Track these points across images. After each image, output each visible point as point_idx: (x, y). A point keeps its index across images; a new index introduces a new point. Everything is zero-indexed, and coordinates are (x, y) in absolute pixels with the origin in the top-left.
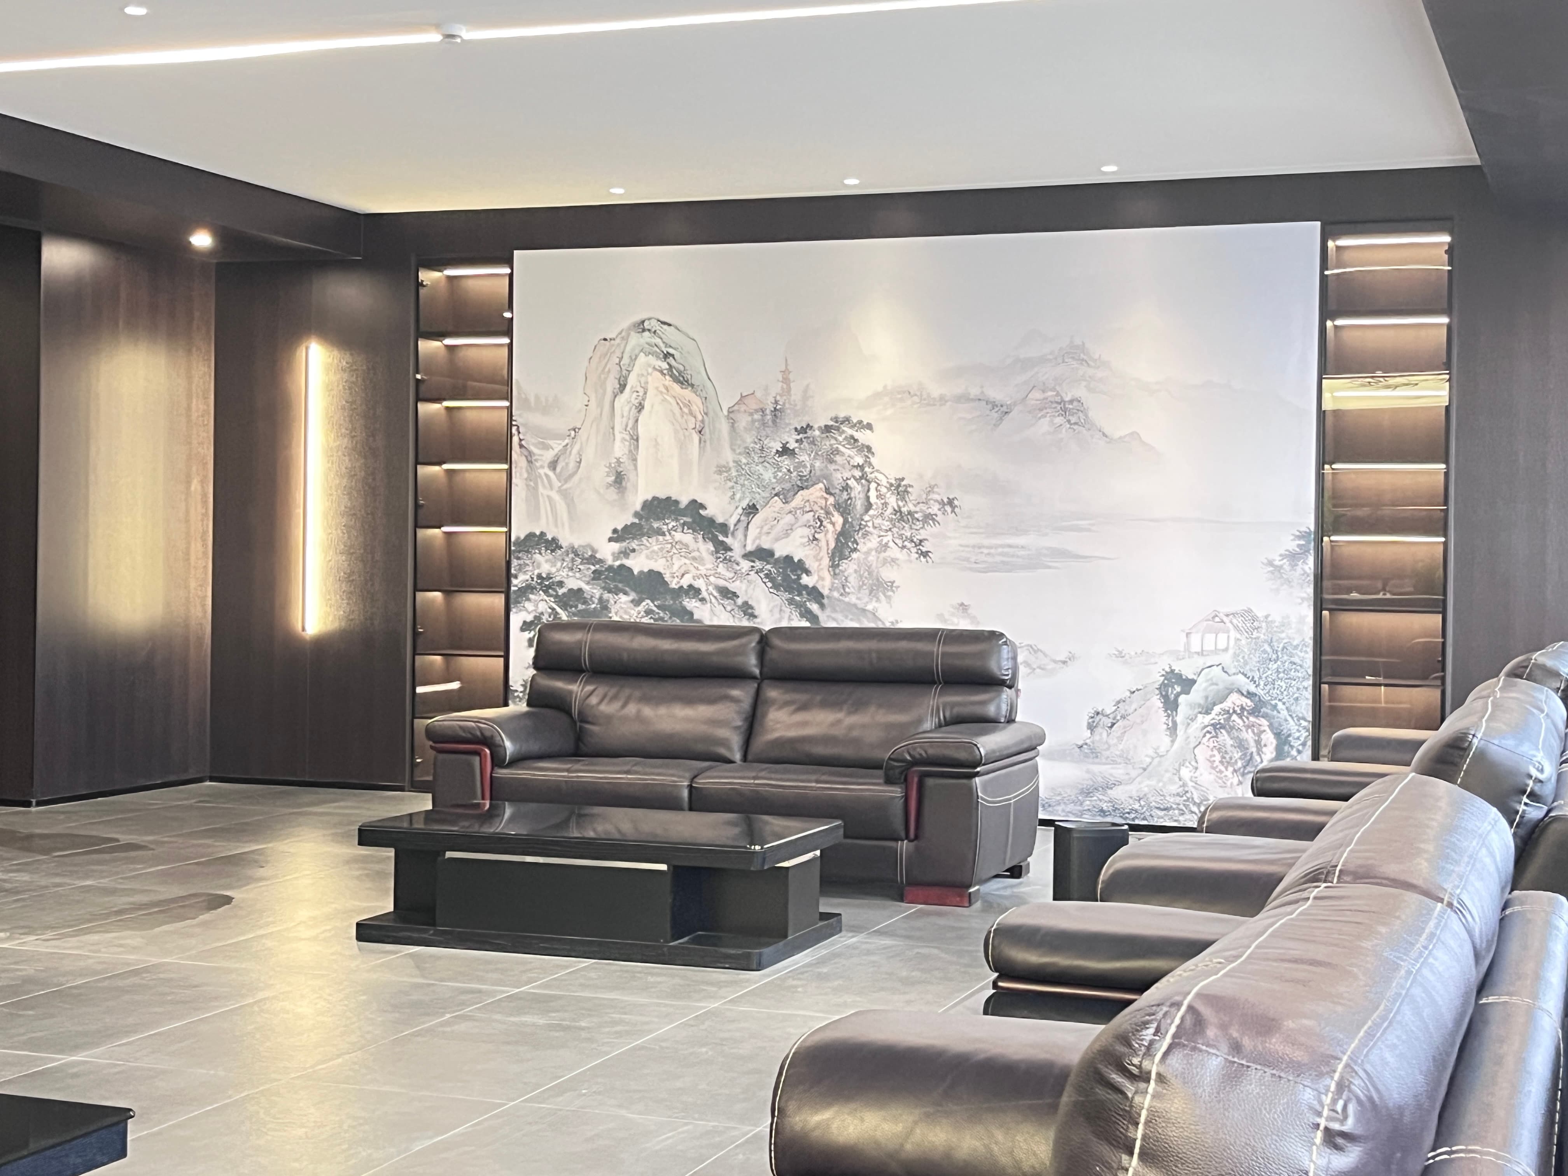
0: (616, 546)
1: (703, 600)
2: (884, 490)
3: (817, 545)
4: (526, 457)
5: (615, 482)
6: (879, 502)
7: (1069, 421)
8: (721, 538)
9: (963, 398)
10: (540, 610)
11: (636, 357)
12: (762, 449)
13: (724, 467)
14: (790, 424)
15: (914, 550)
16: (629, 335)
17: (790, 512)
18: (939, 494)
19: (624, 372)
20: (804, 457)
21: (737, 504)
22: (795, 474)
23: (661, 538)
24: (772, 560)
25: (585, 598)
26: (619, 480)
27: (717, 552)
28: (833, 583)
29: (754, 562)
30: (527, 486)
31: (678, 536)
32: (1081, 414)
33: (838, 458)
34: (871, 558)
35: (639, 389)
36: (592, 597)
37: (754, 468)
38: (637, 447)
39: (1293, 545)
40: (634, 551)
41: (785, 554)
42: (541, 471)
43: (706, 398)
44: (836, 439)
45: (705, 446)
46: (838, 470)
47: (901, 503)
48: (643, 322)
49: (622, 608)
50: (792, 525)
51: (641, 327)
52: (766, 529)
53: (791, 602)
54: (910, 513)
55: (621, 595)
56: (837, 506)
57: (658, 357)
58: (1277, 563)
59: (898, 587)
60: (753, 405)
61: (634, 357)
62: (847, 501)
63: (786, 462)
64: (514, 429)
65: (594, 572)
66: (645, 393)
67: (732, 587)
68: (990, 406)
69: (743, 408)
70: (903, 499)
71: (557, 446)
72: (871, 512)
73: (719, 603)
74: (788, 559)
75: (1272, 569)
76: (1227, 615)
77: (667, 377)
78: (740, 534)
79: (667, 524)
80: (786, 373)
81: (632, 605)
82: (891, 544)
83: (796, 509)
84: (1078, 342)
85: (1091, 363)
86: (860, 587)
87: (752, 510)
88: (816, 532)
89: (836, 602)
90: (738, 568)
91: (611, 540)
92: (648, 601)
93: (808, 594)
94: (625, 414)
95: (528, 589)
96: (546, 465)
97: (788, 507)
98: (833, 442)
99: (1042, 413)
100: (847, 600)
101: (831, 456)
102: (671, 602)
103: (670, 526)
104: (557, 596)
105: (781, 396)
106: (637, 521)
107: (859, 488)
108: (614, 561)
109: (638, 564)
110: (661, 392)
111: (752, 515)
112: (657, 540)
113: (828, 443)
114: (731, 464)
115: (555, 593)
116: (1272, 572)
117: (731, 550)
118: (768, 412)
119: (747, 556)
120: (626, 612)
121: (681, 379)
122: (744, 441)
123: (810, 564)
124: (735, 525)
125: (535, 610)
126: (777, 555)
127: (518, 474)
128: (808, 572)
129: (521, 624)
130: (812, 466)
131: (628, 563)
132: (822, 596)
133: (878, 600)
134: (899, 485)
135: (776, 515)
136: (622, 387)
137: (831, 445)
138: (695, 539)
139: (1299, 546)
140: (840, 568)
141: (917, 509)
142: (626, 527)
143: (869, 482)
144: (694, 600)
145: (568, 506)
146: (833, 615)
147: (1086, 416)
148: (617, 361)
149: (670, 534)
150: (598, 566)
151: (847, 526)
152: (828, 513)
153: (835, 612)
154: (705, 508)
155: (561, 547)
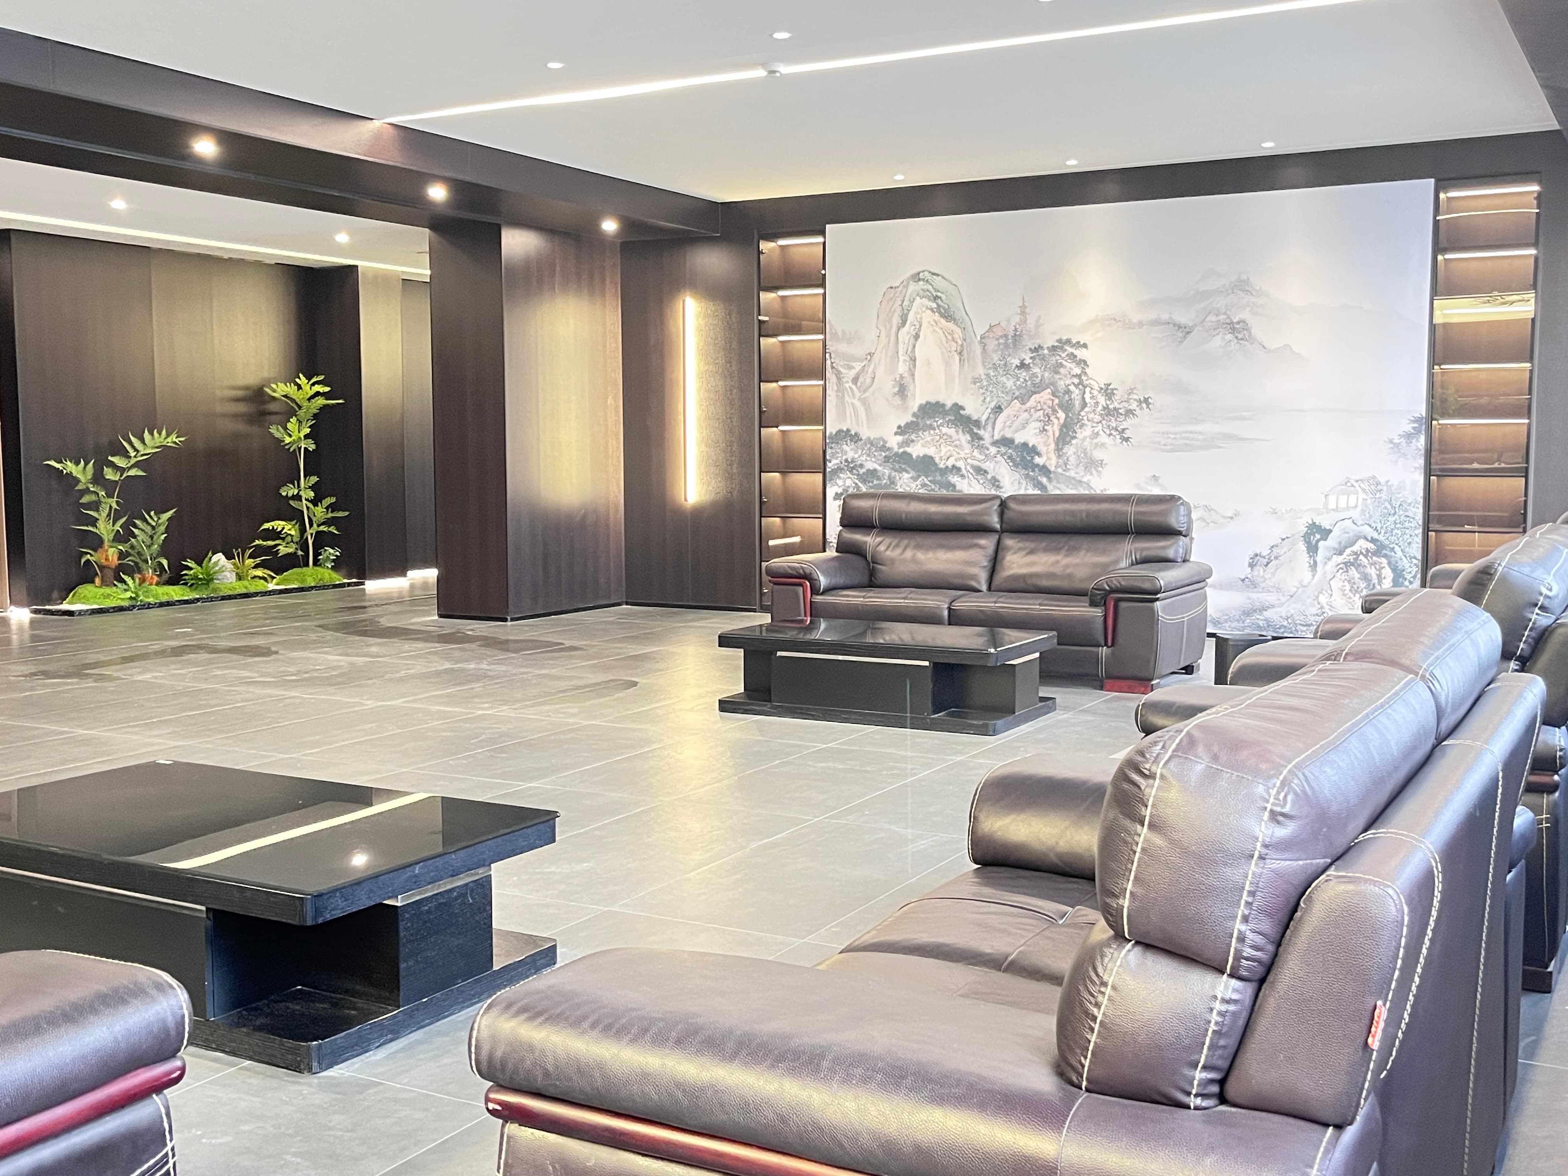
0: (900, 438)
1: (963, 476)
2: (1095, 393)
3: (1046, 434)
4: (836, 375)
5: (899, 391)
6: (1093, 402)
7: (1236, 337)
8: (975, 430)
9: (1156, 323)
10: (847, 484)
11: (914, 299)
12: (1005, 365)
13: (978, 378)
14: (1026, 346)
15: (1118, 437)
16: (908, 284)
17: (1026, 411)
18: (1137, 394)
19: (906, 311)
20: (1036, 370)
21: (987, 405)
22: (1029, 383)
23: (932, 432)
24: (1013, 446)
25: (879, 475)
26: (902, 391)
27: (973, 441)
28: (1058, 462)
29: (999, 447)
30: (837, 396)
31: (944, 430)
32: (1245, 332)
33: (1062, 370)
34: (1086, 443)
35: (916, 323)
36: (883, 475)
37: (1000, 379)
38: (915, 366)
39: (1409, 428)
40: (913, 441)
41: (1022, 441)
42: (847, 385)
43: (964, 328)
44: (1060, 356)
45: (964, 364)
46: (1062, 379)
47: (1108, 402)
48: (919, 274)
49: (905, 482)
50: (1028, 420)
51: (916, 277)
52: (1008, 423)
53: (1027, 476)
54: (1115, 408)
55: (904, 473)
56: (1061, 406)
57: (929, 300)
58: (1396, 441)
59: (1106, 464)
60: (999, 332)
61: (912, 300)
62: (1068, 401)
63: (1023, 374)
64: (827, 355)
65: (885, 457)
66: (920, 326)
67: (984, 466)
68: (1176, 328)
69: (992, 335)
70: (1110, 399)
71: (858, 366)
72: (1086, 409)
73: (975, 478)
74: (1025, 445)
75: (1392, 445)
76: (1357, 481)
77: (936, 314)
78: (989, 428)
79: (937, 422)
80: (1023, 307)
81: (912, 480)
82: (1101, 433)
83: (1031, 408)
84: (1244, 277)
85: (1254, 293)
86: (1078, 465)
87: (998, 409)
88: (1045, 425)
89: (1060, 476)
90: (988, 452)
91: (896, 434)
92: (923, 477)
93: (1040, 470)
94: (906, 342)
95: (838, 470)
96: (850, 380)
97: (1024, 407)
98: (1058, 358)
99: (1217, 332)
101: (1056, 368)
102: (940, 478)
103: (939, 423)
104: (858, 475)
105: (1019, 325)
106: (915, 419)
107: (1077, 391)
108: (899, 448)
109: (916, 450)
110: (932, 325)
111: (998, 414)
112: (930, 433)
113: (1054, 358)
114: (983, 377)
115: (857, 473)
116: (1392, 448)
117: (983, 439)
118: (1010, 337)
119: (995, 443)
120: (908, 486)
121: (947, 315)
122: (992, 359)
123: (1041, 448)
124: (986, 421)
125: (844, 485)
126: (1017, 442)
127: (830, 388)
128: (1039, 454)
129: (834, 495)
130: (1043, 376)
131: (908, 450)
132: (1050, 472)
133: (1091, 474)
134: (1107, 389)
135: (1015, 413)
136: (904, 322)
137: (1056, 360)
138: (957, 432)
139: (1414, 428)
140: (1063, 451)
141: (1121, 406)
142: (907, 424)
143: (1085, 387)
144: (956, 476)
145: (866, 410)
146: (1058, 485)
147: (1250, 334)
148: (900, 303)
149: (939, 428)
150: (887, 453)
151: (1068, 420)
152: (1055, 411)
153: (1059, 483)
154: (964, 410)
155: (861, 440)
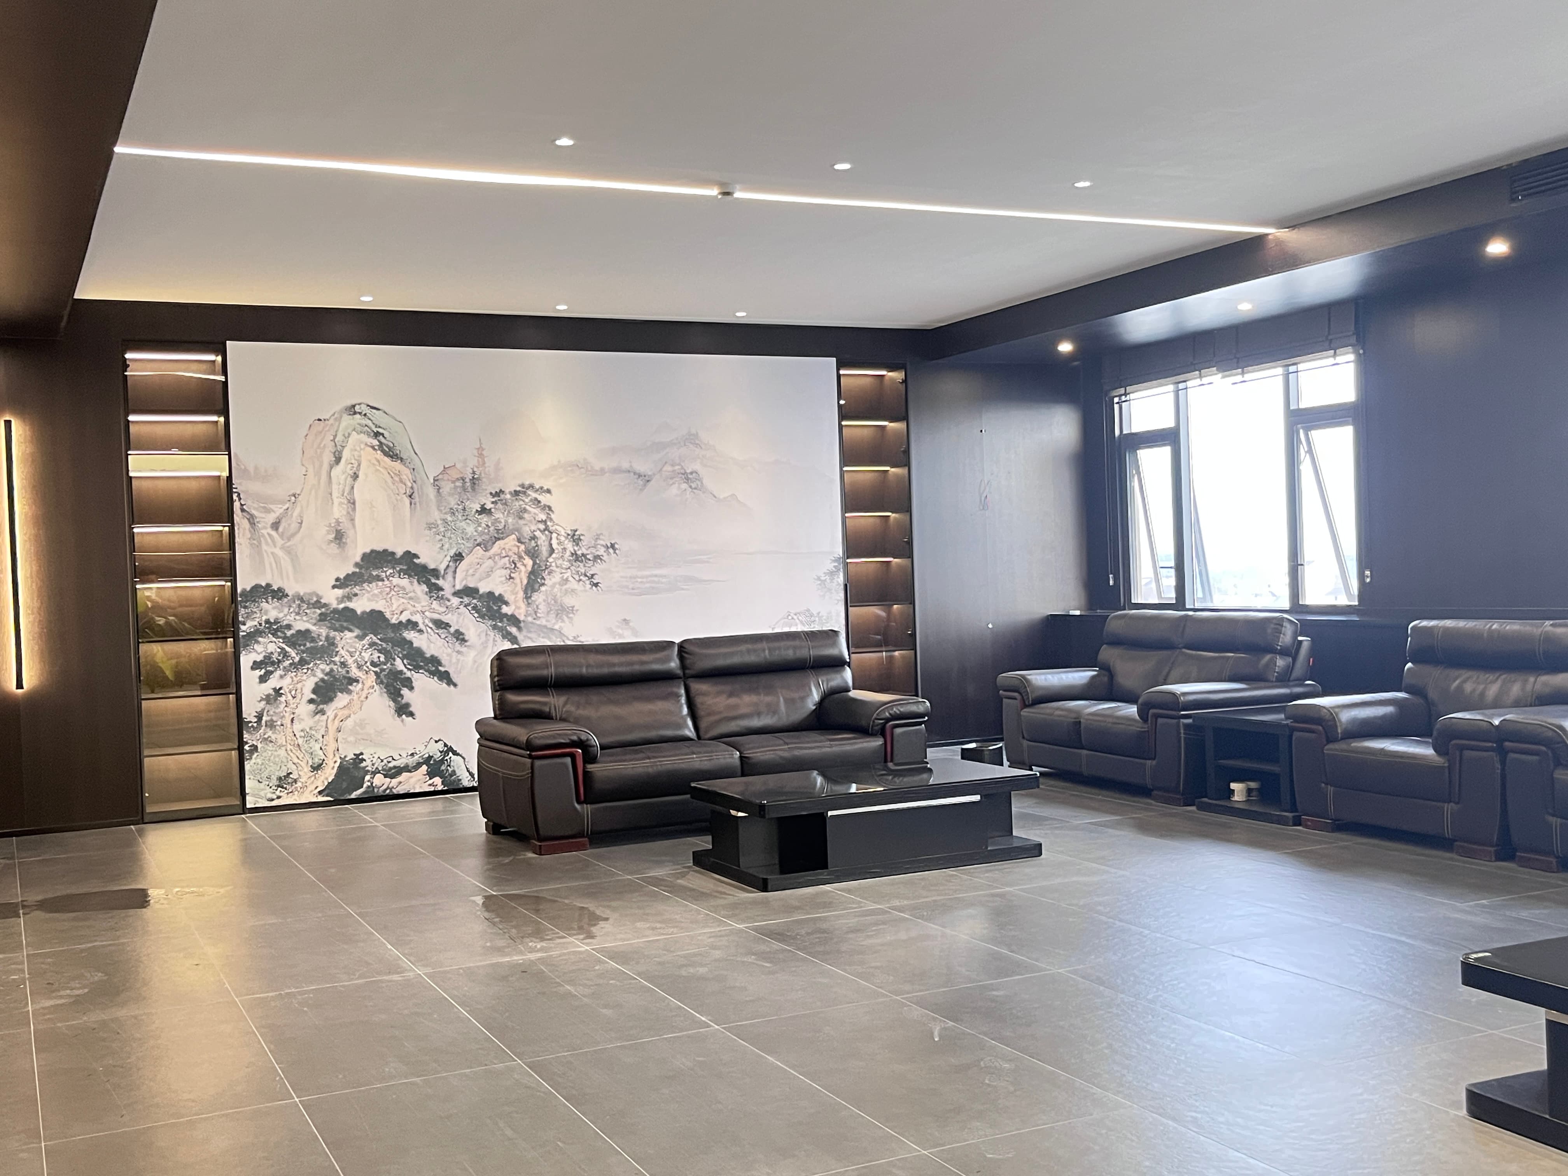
0: (339, 592)
1: (421, 631)
2: (563, 539)
3: (513, 582)
4: (249, 519)
5: (336, 538)
6: (560, 548)
7: (691, 487)
8: (433, 581)
9: (617, 471)
10: (269, 651)
11: (349, 434)
12: (464, 509)
13: (432, 524)
14: (486, 490)
15: (588, 582)
16: (341, 417)
17: (490, 558)
18: (604, 540)
19: (339, 448)
20: (498, 515)
21: (446, 553)
22: (492, 529)
23: (380, 583)
24: (477, 596)
25: (313, 637)
26: (339, 537)
27: (430, 592)
28: (527, 611)
29: (462, 598)
30: (251, 545)
31: (396, 580)
32: (698, 482)
33: (526, 515)
34: (556, 590)
35: (353, 461)
36: (319, 635)
37: (459, 524)
38: (354, 509)
39: (831, 566)
40: (356, 595)
41: (488, 590)
42: (264, 532)
43: (414, 469)
44: (523, 501)
45: (415, 508)
46: (526, 524)
47: (576, 548)
48: (354, 406)
49: (348, 643)
50: (492, 568)
51: (352, 410)
52: (471, 572)
53: (495, 627)
54: (583, 555)
55: (346, 632)
56: (528, 552)
57: (369, 435)
58: (823, 578)
59: (577, 610)
60: (455, 474)
61: (347, 435)
62: (534, 548)
63: (484, 519)
64: (235, 497)
65: (321, 614)
66: (359, 465)
67: (445, 619)
68: (637, 476)
69: (446, 477)
70: (577, 545)
71: (278, 510)
72: (554, 555)
73: (435, 633)
74: (491, 594)
75: (819, 582)
76: (795, 615)
77: (379, 452)
78: (449, 577)
79: (386, 572)
80: (480, 449)
81: (357, 640)
82: (571, 579)
83: (495, 555)
84: (693, 431)
85: (703, 446)
86: (548, 612)
87: (458, 557)
88: (511, 572)
89: (530, 625)
90: (448, 604)
91: (334, 587)
92: (372, 636)
93: (508, 620)
94: (342, 482)
95: (254, 635)
96: (269, 525)
97: (488, 554)
98: (521, 503)
99: (673, 481)
100: (538, 622)
101: (521, 514)
102: (393, 635)
103: (388, 573)
104: (284, 638)
105: (478, 467)
106: (357, 570)
107: (544, 537)
108: (338, 604)
109: (361, 605)
110: (374, 464)
111: (458, 562)
112: (377, 585)
113: (517, 504)
114: (439, 522)
115: (283, 635)
116: (820, 584)
117: (442, 590)
118: (467, 480)
119: (456, 594)
120: (351, 646)
121: (391, 453)
122: (449, 504)
123: (507, 597)
124: (445, 570)
125: (264, 651)
126: (481, 592)
127: (241, 535)
128: (506, 603)
129: (251, 664)
130: (506, 522)
131: (351, 605)
132: (519, 621)
133: (563, 621)
134: (574, 535)
135: (478, 561)
136: (338, 460)
137: (520, 506)
138: (411, 583)
139: (835, 567)
140: (533, 599)
141: (588, 552)
142: (348, 575)
143: (551, 533)
144: (412, 632)
145: (292, 560)
146: (529, 635)
147: (702, 483)
148: (332, 438)
149: (388, 579)
150: (323, 610)
151: (536, 567)
152: (520, 557)
153: (530, 632)
154: (418, 557)
155: (287, 595)
